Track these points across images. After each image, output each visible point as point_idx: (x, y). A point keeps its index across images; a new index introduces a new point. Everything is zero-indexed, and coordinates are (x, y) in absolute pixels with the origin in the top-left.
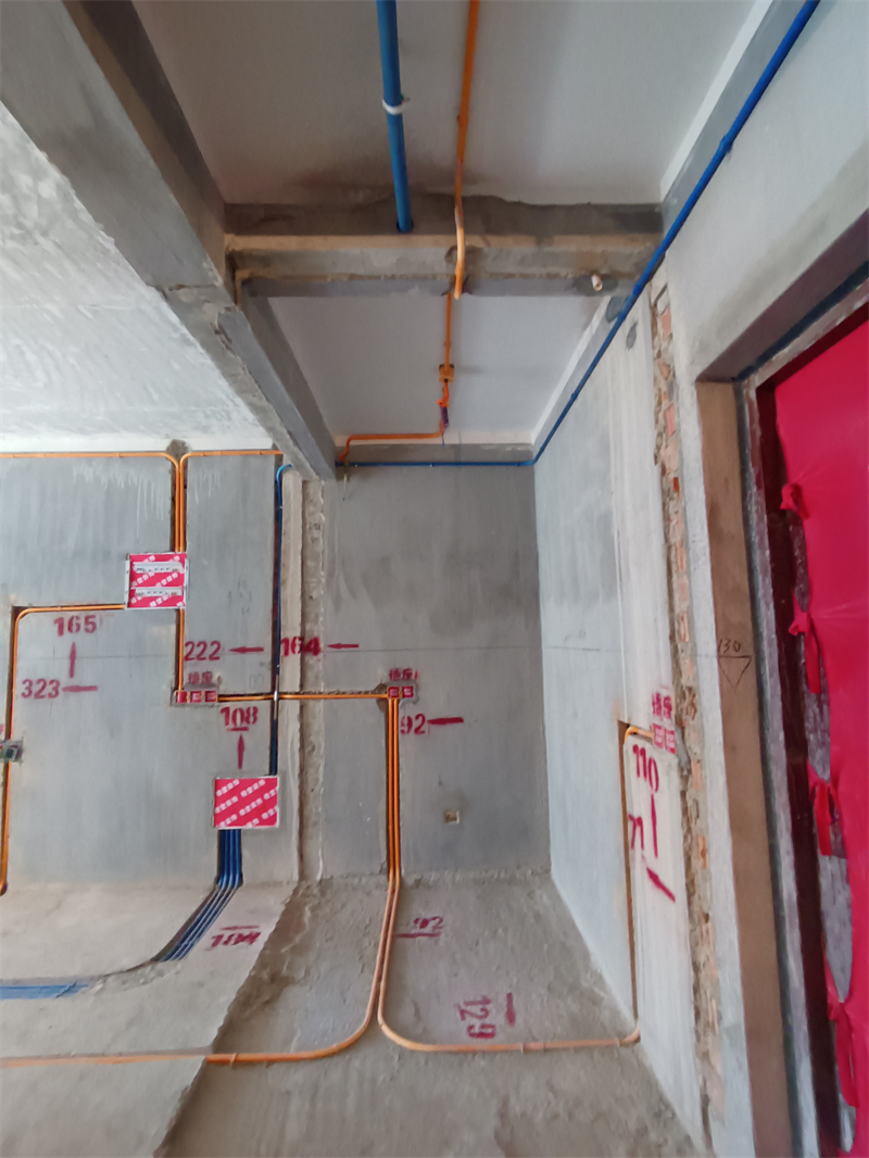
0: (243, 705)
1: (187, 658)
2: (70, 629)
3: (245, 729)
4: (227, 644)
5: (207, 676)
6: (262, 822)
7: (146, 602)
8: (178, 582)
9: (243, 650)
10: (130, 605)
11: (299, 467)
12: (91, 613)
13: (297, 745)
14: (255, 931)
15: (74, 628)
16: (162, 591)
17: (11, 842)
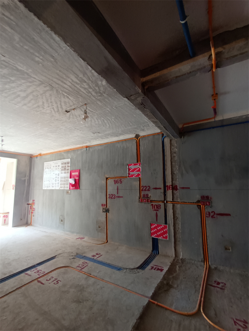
0: (157, 204)
1: (142, 190)
2: (117, 183)
3: (158, 210)
4: (152, 187)
5: (147, 195)
6: (164, 237)
7: (132, 176)
8: (139, 171)
9: (156, 189)
10: (129, 177)
11: (168, 136)
12: (121, 179)
13: (172, 217)
14: (162, 268)
15: (118, 182)
16: (136, 173)
17: (108, 231)
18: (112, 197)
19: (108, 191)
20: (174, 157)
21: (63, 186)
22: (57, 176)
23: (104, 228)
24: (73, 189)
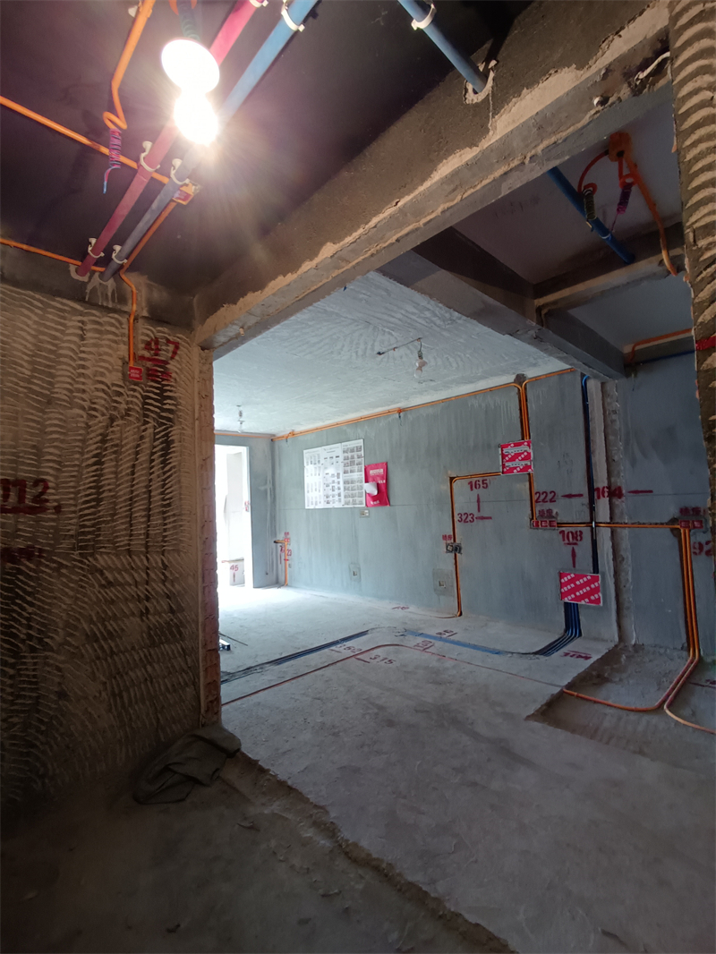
0: (573, 530)
1: (537, 501)
2: (475, 487)
3: (576, 544)
4: (560, 493)
5: (550, 511)
6: (591, 601)
7: (511, 470)
8: (527, 457)
9: (570, 496)
10: (503, 472)
11: (596, 377)
12: (485, 478)
13: (611, 557)
14: (588, 656)
15: (477, 486)
16: (519, 464)
17: (461, 592)
18: (467, 518)
19: (456, 506)
20: (613, 421)
21: (351, 499)
22: (335, 479)
23: (452, 586)
24: (375, 505)
